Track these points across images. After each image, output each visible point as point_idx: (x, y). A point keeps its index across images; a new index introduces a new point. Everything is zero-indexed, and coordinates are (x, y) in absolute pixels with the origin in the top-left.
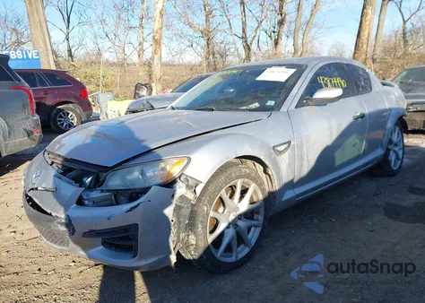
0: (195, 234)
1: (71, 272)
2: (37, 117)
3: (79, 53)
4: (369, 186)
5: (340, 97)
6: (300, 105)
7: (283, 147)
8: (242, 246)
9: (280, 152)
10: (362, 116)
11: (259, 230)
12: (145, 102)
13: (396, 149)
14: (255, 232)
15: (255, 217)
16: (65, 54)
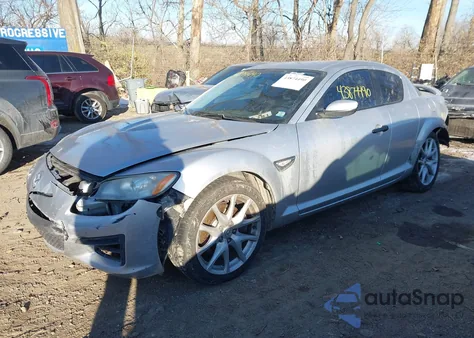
0: (184, 247)
1: (69, 273)
2: (54, 109)
3: (112, 30)
4: (393, 202)
5: (354, 111)
6: (310, 118)
7: (285, 163)
8: (236, 259)
9: (282, 168)
10: (385, 129)
11: (255, 244)
12: (172, 95)
13: (429, 163)
14: (250, 247)
15: (252, 231)
16: (97, 31)
